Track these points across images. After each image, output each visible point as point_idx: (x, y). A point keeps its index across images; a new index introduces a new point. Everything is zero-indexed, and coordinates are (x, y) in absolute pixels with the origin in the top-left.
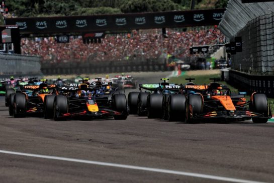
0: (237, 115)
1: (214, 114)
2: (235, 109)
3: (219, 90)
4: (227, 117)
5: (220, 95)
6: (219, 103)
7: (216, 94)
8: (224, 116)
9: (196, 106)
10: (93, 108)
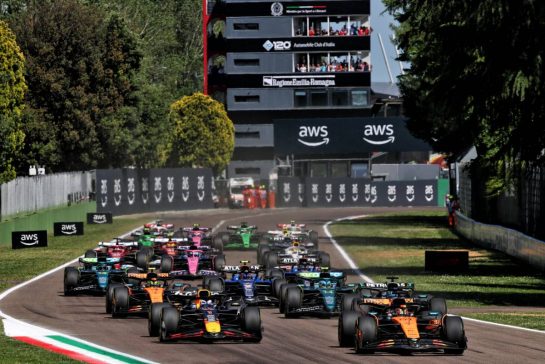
0: (421, 345)
1: (390, 343)
2: (418, 336)
3: (403, 309)
4: (408, 347)
5: (404, 315)
6: (400, 328)
7: (399, 315)
8: (403, 346)
9: (368, 331)
10: (213, 327)
